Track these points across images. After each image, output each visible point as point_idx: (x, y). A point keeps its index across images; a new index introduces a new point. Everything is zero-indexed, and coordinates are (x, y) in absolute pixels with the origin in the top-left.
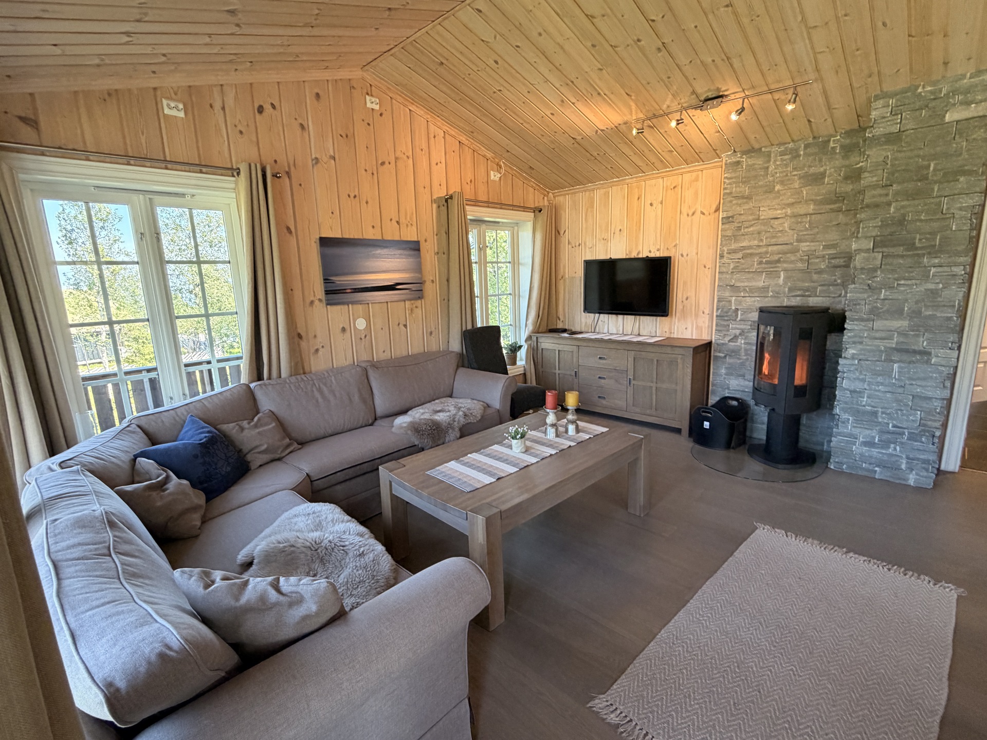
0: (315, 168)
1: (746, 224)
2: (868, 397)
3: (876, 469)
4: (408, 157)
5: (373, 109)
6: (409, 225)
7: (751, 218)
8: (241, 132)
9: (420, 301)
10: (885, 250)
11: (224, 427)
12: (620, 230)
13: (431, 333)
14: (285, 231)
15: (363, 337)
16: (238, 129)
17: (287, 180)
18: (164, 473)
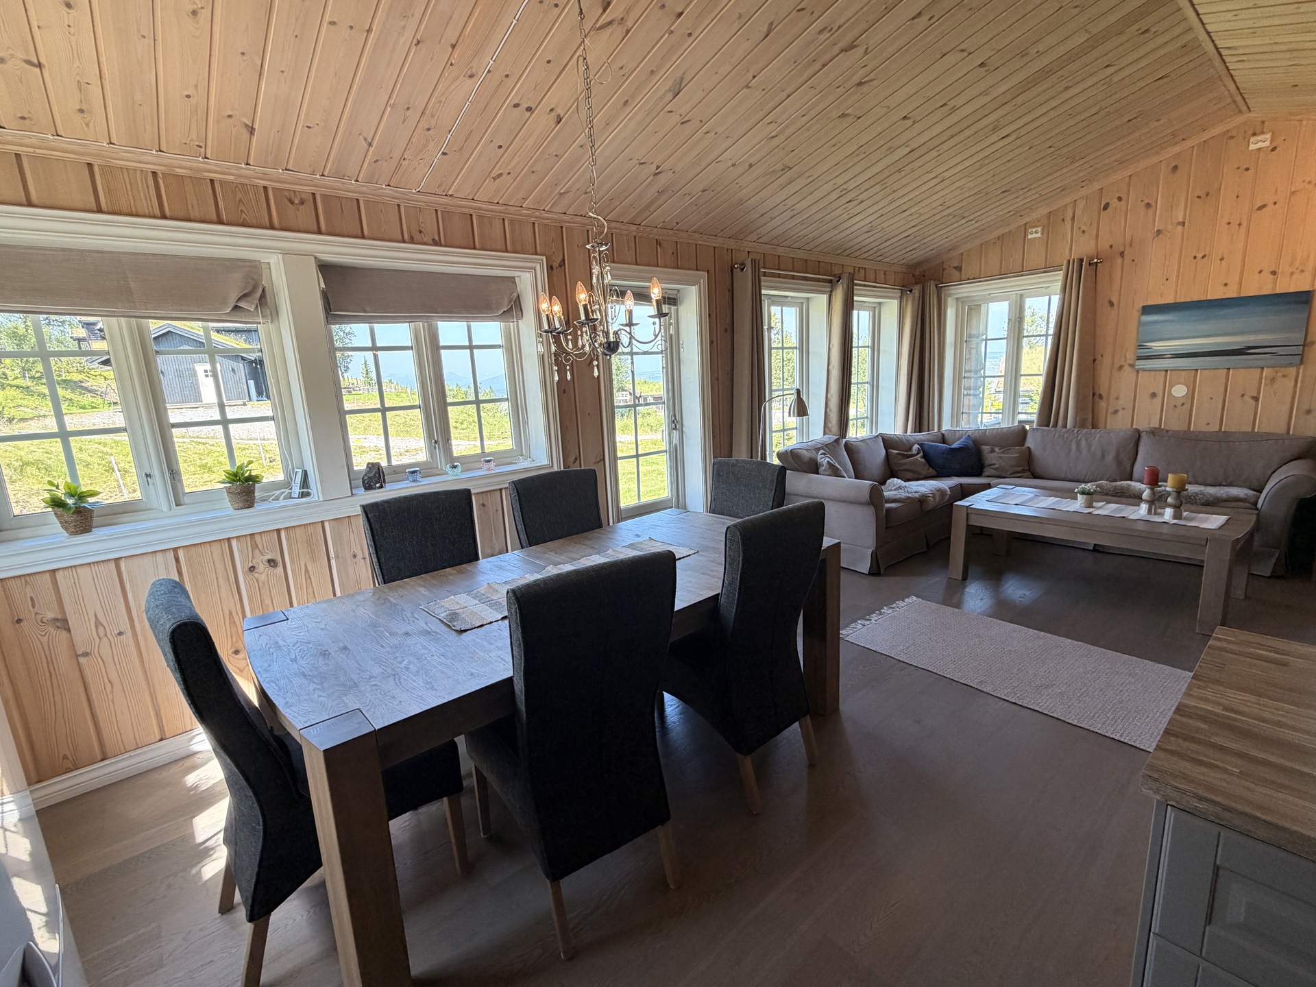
0: (1156, 239)
5: (1260, 149)
6: (1298, 272)
8: (1084, 232)
9: (1294, 369)
11: (984, 447)
14: (1107, 305)
15: (1179, 405)
16: (1082, 230)
17: (1119, 260)
18: (916, 452)
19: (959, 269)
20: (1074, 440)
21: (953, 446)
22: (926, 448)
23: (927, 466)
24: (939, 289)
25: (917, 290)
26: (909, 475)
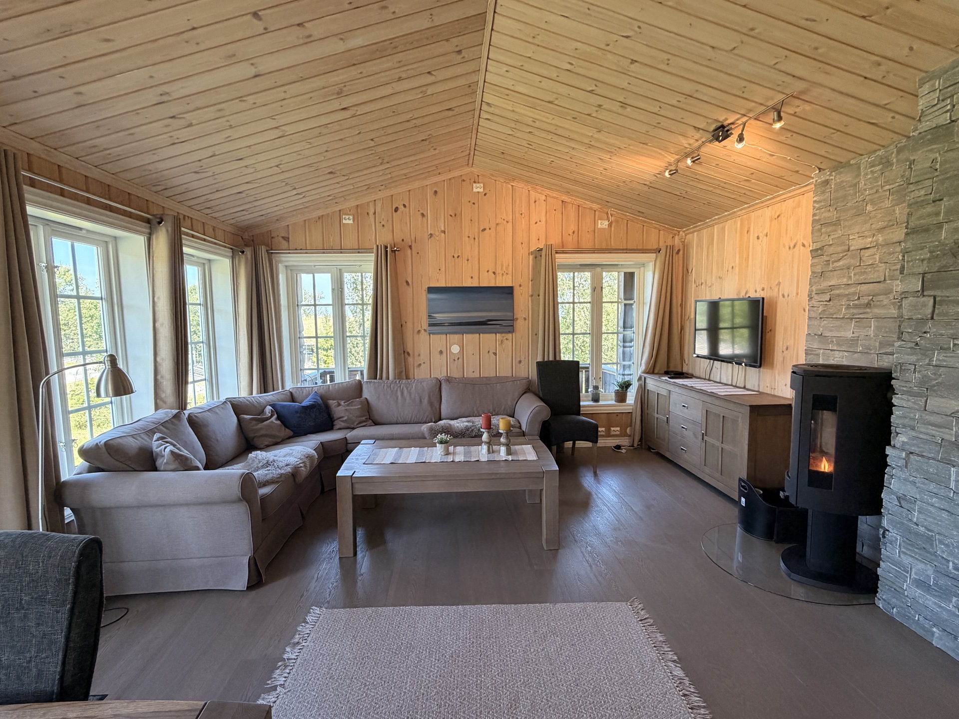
0: (430, 240)
1: (835, 257)
2: (920, 512)
3: (934, 629)
4: (507, 222)
5: (478, 192)
6: (505, 274)
7: (840, 249)
8: (383, 226)
9: (510, 335)
10: (938, 293)
12: (733, 267)
13: (520, 362)
14: (405, 284)
15: (456, 359)
16: (382, 224)
17: (409, 251)
18: (270, 415)
19: (287, 239)
20: (399, 390)
21: (304, 404)
22: (278, 408)
23: (283, 427)
24: (269, 254)
25: (248, 251)
26: (267, 441)
